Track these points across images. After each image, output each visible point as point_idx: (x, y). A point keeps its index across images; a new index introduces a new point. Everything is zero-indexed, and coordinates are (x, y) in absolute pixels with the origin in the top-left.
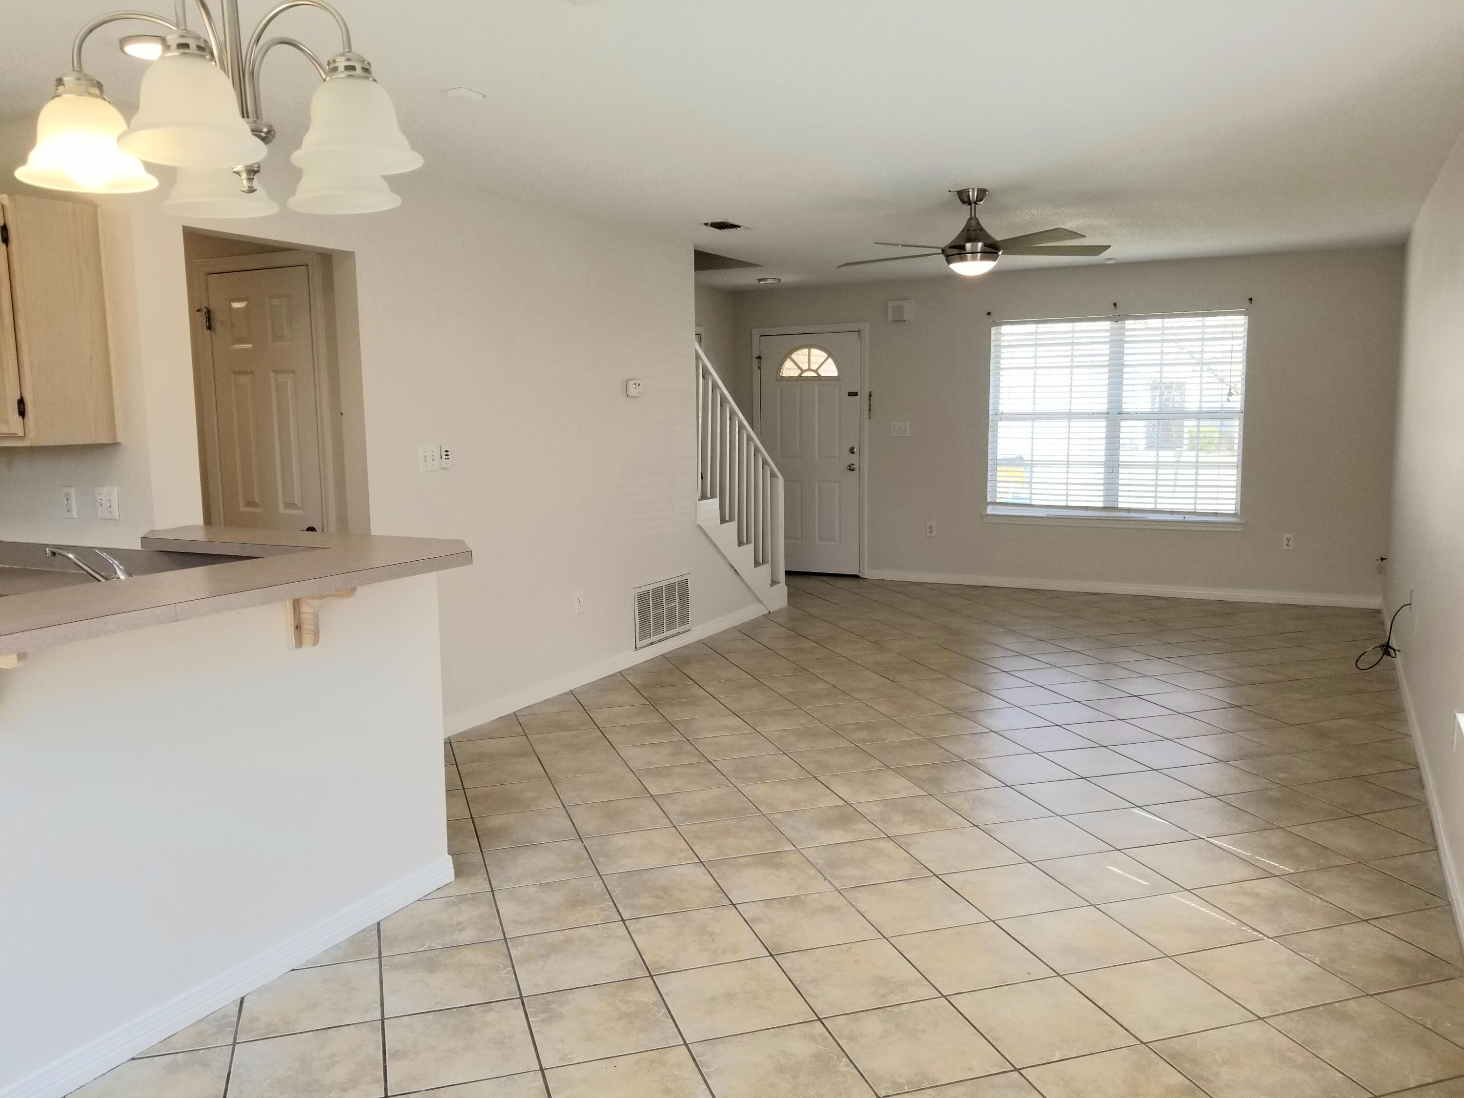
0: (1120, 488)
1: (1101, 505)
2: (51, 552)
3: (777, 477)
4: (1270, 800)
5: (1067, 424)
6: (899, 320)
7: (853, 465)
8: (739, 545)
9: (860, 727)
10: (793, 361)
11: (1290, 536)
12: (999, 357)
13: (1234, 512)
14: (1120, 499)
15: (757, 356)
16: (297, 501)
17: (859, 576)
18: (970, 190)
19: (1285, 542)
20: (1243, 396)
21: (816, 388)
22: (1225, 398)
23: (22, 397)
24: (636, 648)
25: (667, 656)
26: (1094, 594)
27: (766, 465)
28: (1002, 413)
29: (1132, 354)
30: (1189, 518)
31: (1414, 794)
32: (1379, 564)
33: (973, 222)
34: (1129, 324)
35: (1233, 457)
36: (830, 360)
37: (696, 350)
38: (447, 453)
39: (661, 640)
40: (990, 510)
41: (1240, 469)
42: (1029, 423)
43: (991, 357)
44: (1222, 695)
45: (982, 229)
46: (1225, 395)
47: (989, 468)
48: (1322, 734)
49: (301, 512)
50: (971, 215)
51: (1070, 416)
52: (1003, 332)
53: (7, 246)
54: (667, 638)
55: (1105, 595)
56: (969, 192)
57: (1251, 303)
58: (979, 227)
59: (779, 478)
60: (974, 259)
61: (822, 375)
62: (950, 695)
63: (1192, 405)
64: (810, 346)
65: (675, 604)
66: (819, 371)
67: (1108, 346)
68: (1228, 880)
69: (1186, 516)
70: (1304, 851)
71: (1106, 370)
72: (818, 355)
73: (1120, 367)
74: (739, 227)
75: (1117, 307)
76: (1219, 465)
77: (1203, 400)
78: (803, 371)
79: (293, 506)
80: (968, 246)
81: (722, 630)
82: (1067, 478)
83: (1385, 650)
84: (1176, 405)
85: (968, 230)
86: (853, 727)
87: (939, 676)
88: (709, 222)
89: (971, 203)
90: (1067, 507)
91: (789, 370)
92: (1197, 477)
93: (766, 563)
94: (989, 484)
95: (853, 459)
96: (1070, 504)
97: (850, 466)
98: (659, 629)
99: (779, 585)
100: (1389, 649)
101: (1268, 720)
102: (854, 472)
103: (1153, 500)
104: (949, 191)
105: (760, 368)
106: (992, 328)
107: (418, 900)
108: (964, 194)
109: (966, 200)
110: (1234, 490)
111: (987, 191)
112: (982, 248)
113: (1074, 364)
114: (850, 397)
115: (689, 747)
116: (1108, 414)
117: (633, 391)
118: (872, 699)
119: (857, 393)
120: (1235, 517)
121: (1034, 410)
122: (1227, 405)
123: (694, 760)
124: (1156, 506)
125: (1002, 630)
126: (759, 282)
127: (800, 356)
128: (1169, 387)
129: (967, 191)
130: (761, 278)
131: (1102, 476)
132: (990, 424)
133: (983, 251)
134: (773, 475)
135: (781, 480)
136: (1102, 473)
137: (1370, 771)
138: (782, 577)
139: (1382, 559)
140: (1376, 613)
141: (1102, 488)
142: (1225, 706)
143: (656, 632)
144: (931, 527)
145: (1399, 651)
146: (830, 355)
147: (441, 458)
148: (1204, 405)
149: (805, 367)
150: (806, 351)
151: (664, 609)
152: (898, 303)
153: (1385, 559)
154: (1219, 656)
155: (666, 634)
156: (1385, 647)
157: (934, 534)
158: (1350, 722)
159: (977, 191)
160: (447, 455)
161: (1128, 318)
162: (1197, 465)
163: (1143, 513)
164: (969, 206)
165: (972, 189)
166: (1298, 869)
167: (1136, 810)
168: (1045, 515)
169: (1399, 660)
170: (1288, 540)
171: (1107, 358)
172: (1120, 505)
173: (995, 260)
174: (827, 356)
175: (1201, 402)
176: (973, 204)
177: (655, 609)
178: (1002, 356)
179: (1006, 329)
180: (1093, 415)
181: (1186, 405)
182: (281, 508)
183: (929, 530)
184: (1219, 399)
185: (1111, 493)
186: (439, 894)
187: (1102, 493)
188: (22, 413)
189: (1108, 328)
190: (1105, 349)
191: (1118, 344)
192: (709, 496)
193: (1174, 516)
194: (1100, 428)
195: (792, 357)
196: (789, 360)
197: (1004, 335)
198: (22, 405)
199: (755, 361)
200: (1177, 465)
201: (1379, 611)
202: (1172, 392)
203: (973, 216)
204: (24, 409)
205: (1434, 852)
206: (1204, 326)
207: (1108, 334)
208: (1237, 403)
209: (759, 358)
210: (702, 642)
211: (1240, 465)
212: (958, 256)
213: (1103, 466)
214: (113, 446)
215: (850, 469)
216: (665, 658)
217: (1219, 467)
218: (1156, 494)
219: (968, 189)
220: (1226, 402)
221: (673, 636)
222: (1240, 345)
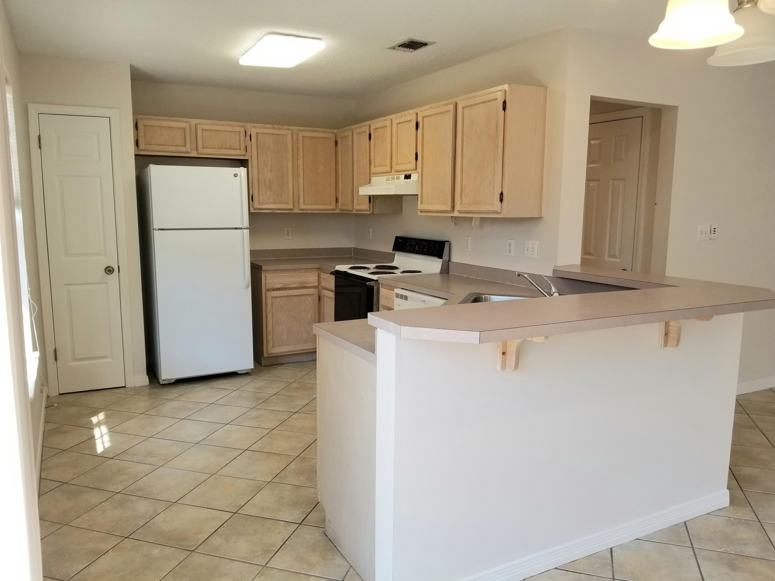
2: (518, 274)
16: (617, 253)
23: (502, 192)
38: (715, 230)
49: (618, 260)
53: (505, 112)
79: (614, 256)
107: (708, 514)
147: (711, 233)
160: (714, 231)
182: (607, 258)
186: (719, 513)
188: (501, 200)
198: (502, 196)
204: (502, 198)
214: (538, 219)
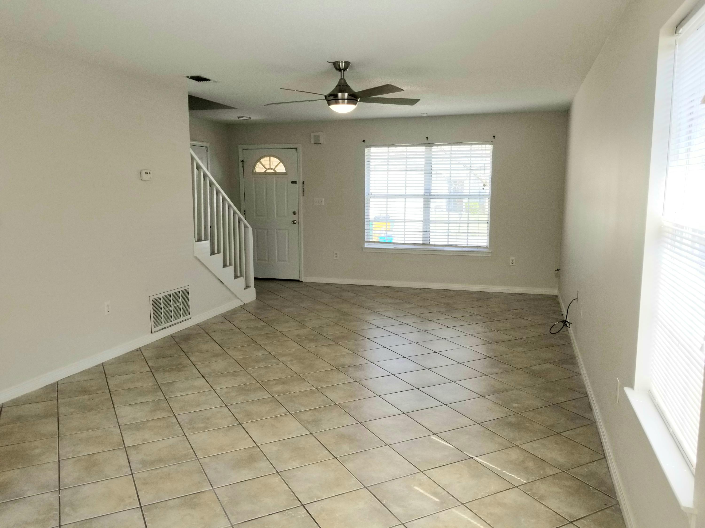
0: (431, 234)
1: (421, 242)
3: (248, 227)
4: (510, 424)
5: (404, 200)
6: (317, 143)
7: (295, 221)
8: (224, 267)
9: (280, 381)
10: (261, 163)
11: (514, 258)
12: (369, 164)
13: (486, 246)
14: (431, 240)
15: (242, 160)
17: (299, 280)
18: (340, 62)
19: (511, 261)
20: (490, 187)
21: (274, 178)
22: (482, 188)
24: (152, 332)
25: (173, 336)
26: (418, 289)
27: (241, 221)
28: (371, 194)
29: (436, 164)
30: (464, 249)
31: (587, 415)
32: (557, 273)
33: (343, 81)
34: (435, 148)
35: (485, 217)
36: (281, 164)
37: (191, 154)
39: (170, 326)
40: (366, 245)
41: (489, 224)
42: (385, 200)
43: (365, 164)
44: (482, 349)
45: (347, 86)
46: (481, 186)
47: (366, 223)
48: (535, 374)
50: (341, 77)
51: (405, 196)
52: (371, 151)
54: (174, 324)
55: (423, 289)
56: (339, 63)
57: (494, 138)
58: (346, 84)
59: (249, 229)
60: (343, 103)
61: (277, 172)
62: (335, 356)
63: (466, 192)
64: (270, 156)
65: (180, 304)
66: (276, 169)
67: (424, 160)
68: (487, 493)
69: (463, 248)
70: (530, 464)
71: (423, 172)
72: (275, 161)
73: (430, 171)
74: (210, 80)
75: (428, 139)
76: (479, 222)
77: (471, 189)
78: (267, 169)
80: (340, 95)
81: (213, 316)
82: (404, 229)
83: (565, 323)
84: (460, 191)
85: (340, 86)
86: (274, 382)
87: (331, 343)
88: (190, 75)
89: (341, 70)
90: (404, 244)
91: (259, 168)
92: (468, 228)
93: (242, 276)
94: (366, 231)
95: (295, 217)
96: (406, 242)
97: (293, 221)
98: (168, 318)
99: (250, 288)
100: (566, 322)
101: (506, 366)
102: (296, 224)
103: (447, 240)
104: (328, 62)
105: (243, 167)
106: (366, 149)
108: (337, 64)
109: (338, 68)
110: (486, 235)
111: (350, 63)
112: (348, 97)
113: (407, 169)
114: (292, 184)
115: (165, 405)
116: (424, 195)
117: (144, 177)
118: (290, 361)
119: (296, 182)
120: (487, 249)
121: (388, 193)
122: (482, 191)
123: (164, 415)
124: (448, 243)
125: (370, 311)
126: (238, 118)
127: (265, 161)
128: (455, 182)
129: (338, 62)
130: (239, 116)
131: (422, 227)
132: (366, 200)
133: (348, 98)
134: (245, 226)
135: (250, 230)
136: (422, 226)
137: (562, 399)
138: (252, 282)
139: (558, 270)
140: (554, 298)
141: (422, 234)
142: (484, 357)
143: (166, 322)
144: (336, 254)
145: (571, 323)
146: (281, 161)
148: (471, 191)
149: (268, 167)
150: (268, 158)
151: (172, 307)
152: (317, 134)
153: (560, 270)
154: (480, 325)
155: (173, 322)
156: (564, 322)
157: (338, 258)
158: (548, 366)
159: (344, 63)
161: (433, 146)
162: (468, 222)
163: (443, 247)
164: (340, 72)
165: (341, 61)
166: (528, 479)
167: (434, 437)
168: (394, 248)
169: (571, 330)
170: (513, 260)
171: (423, 166)
172: (431, 243)
173: (355, 104)
174: (280, 161)
175: (470, 189)
176: (342, 71)
177: (165, 307)
178: (371, 164)
179: (373, 149)
180: (417, 196)
181: (464, 191)
183: (335, 255)
184: (478, 188)
185: (426, 236)
187: (422, 236)
189: (424, 150)
190: (423, 161)
191: (429, 158)
192: (203, 239)
193: (457, 248)
194: (420, 202)
195: (261, 161)
196: (259, 163)
197: (372, 153)
199: (241, 164)
200: (460, 222)
201: (556, 296)
202: (456, 184)
203: (342, 78)
205: (604, 460)
206: (471, 150)
207: (424, 153)
208: (488, 190)
209: (243, 161)
210: (199, 325)
211: (489, 222)
212: (334, 101)
213: (422, 222)
215: (293, 223)
216: (172, 337)
217: (479, 223)
218: (448, 237)
219: (339, 61)
220: (482, 189)
221: (178, 323)
222: (489, 160)
